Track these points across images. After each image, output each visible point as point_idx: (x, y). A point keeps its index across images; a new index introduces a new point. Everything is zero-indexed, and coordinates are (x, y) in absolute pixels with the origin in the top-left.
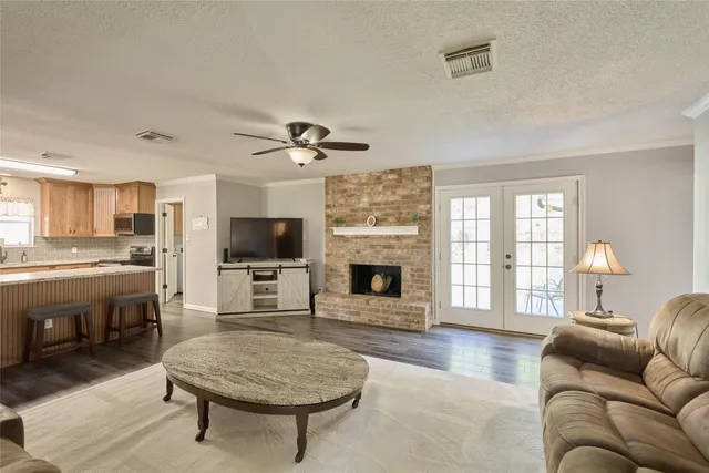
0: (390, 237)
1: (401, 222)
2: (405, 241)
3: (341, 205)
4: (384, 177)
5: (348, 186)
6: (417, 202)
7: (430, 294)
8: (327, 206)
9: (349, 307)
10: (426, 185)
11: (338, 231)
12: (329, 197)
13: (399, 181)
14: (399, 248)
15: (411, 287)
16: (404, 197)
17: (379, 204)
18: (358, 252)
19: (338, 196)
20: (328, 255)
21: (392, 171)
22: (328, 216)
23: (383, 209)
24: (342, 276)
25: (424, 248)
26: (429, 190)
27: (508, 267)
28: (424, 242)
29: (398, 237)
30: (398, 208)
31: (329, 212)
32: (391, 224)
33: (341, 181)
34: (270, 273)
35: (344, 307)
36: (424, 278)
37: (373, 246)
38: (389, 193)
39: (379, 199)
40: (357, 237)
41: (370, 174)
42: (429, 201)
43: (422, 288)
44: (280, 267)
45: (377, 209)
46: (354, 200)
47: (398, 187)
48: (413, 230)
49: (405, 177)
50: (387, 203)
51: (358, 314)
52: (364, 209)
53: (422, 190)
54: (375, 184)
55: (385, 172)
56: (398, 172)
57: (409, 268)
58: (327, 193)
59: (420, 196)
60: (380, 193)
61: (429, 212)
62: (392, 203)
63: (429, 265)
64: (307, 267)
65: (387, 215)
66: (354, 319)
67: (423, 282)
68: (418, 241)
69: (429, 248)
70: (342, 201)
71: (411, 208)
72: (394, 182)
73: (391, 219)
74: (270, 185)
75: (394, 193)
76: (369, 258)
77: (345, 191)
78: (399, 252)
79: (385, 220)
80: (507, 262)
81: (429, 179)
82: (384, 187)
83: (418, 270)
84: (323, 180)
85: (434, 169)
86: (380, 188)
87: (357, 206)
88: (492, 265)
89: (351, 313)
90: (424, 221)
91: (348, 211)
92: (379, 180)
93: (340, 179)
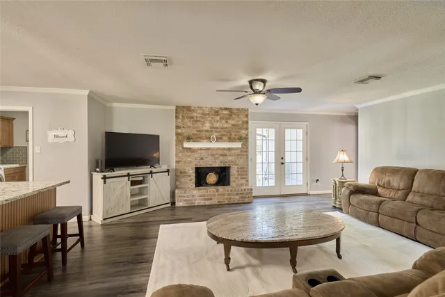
0: (224, 149)
1: (231, 140)
2: (233, 151)
3: (189, 127)
4: (220, 112)
5: (195, 115)
6: (241, 129)
7: (247, 181)
8: (178, 127)
9: (204, 196)
10: (245, 119)
11: (186, 145)
12: (179, 121)
13: (230, 115)
14: (230, 155)
15: (237, 178)
16: (233, 125)
17: (217, 128)
18: (202, 159)
19: (186, 120)
20: (177, 162)
21: (226, 109)
22: (177, 134)
23: (220, 132)
24: (190, 176)
25: (243, 155)
26: (247, 122)
27: (282, 163)
28: (244, 151)
29: (229, 149)
30: (229, 132)
31: (179, 131)
32: (225, 141)
33: (189, 110)
34: (141, 178)
35: (200, 196)
36: (244, 172)
37: (212, 155)
38: (224, 122)
39: (217, 125)
40: (201, 149)
41: (211, 108)
42: (247, 129)
43: (243, 178)
44: (151, 173)
45: (216, 132)
46: (199, 124)
47: (229, 119)
48: (238, 145)
49: (234, 113)
50: (222, 128)
51: (211, 199)
52: (207, 131)
53: (243, 122)
54: (214, 115)
55: (221, 109)
56: (229, 109)
57: (236, 167)
58: (177, 117)
59: (242, 125)
60: (218, 121)
61: (247, 135)
62: (226, 128)
63: (247, 165)
64: (168, 171)
65: (223, 135)
66: (207, 203)
67: (244, 175)
68: (242, 151)
69: (247, 155)
70: (189, 124)
71: (236, 132)
72: (227, 116)
73: (224, 138)
74: (115, 105)
75: (227, 122)
76: (210, 162)
77: (192, 117)
78: (230, 158)
79: (221, 138)
80: (282, 161)
81: (247, 116)
82: (221, 118)
83: (241, 168)
84: (174, 108)
85: (250, 111)
86: (218, 118)
87: (201, 129)
88: (276, 163)
89: (205, 199)
90: (244, 140)
91: (194, 131)
92: (217, 113)
93: (188, 108)
